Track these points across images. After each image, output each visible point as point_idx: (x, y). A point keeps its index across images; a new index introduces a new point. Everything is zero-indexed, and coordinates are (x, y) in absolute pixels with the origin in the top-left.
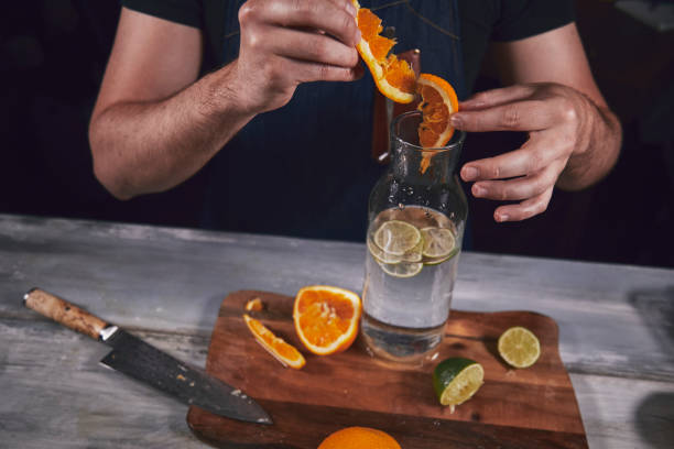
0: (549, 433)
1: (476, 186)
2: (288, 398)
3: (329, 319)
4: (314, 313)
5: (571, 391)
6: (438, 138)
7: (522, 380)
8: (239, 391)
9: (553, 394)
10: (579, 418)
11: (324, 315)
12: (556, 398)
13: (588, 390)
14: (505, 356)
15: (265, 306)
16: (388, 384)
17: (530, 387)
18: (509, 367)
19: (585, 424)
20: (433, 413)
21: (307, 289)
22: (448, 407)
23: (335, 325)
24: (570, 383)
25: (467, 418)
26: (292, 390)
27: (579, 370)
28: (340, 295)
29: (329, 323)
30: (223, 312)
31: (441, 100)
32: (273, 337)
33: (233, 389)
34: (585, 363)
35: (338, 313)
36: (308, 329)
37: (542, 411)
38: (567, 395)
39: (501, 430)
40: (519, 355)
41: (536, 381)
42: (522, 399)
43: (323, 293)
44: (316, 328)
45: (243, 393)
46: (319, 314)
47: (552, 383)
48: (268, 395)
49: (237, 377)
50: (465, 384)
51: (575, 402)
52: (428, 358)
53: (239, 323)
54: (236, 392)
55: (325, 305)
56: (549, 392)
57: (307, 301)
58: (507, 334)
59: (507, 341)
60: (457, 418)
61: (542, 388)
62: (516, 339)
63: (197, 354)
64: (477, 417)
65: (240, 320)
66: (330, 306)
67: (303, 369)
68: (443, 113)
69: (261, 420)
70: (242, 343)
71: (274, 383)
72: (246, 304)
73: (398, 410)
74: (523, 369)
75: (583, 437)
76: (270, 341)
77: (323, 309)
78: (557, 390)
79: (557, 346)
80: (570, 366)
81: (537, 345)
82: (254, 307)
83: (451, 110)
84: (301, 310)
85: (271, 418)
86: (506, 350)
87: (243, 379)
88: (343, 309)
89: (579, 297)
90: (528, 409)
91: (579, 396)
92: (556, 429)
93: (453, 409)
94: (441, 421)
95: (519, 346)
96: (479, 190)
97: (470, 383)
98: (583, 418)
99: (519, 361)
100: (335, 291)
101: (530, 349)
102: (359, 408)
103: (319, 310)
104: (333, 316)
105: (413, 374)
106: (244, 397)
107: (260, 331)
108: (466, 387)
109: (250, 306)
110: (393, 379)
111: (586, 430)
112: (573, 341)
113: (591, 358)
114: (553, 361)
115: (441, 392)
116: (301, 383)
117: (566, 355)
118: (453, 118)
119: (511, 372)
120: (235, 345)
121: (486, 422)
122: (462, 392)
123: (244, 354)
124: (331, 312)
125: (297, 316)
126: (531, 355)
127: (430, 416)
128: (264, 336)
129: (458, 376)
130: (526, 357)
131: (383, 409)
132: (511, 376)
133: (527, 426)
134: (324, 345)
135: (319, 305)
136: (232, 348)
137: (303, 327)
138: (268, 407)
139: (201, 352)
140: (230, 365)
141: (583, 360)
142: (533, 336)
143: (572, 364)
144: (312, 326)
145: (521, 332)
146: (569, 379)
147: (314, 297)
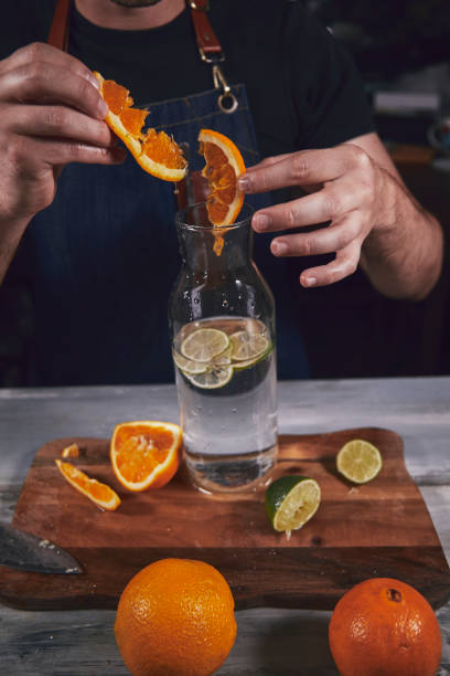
0: (401, 549)
1: (274, 242)
2: (104, 543)
3: (145, 451)
4: (130, 448)
5: (422, 502)
6: (228, 209)
7: (367, 497)
8: (46, 542)
9: (402, 507)
10: (433, 530)
11: (140, 448)
12: (405, 511)
13: (442, 502)
14: (346, 473)
15: (83, 452)
16: (217, 517)
17: (375, 503)
18: (351, 484)
19: (440, 537)
20: (267, 542)
21: (124, 425)
22: (284, 532)
23: (150, 456)
24: (420, 494)
25: (307, 543)
26: (109, 535)
27: (429, 482)
28: (162, 428)
29: (146, 455)
30: (37, 463)
31: (226, 160)
32: (86, 479)
33: (41, 540)
34: (436, 474)
35: (156, 445)
36: (124, 466)
37: (390, 527)
38: (418, 507)
39: (345, 553)
40: (361, 469)
41: (382, 496)
42: (367, 516)
43: (141, 428)
44: (132, 464)
45: (51, 543)
46: (135, 448)
47: (400, 496)
48: (80, 542)
49: (47, 528)
50: (300, 504)
51: (428, 513)
52: (261, 485)
53: (54, 472)
54: (44, 543)
55: (142, 438)
56: (396, 506)
57: (124, 436)
58: (345, 449)
59: (346, 457)
60: (296, 545)
61: (389, 503)
62: (355, 453)
63: (8, 510)
64: (318, 541)
65: (55, 468)
66: (147, 439)
67: (119, 510)
68: (229, 178)
69: (70, 570)
70: (55, 491)
71: (88, 529)
72: (62, 451)
73: (229, 544)
74: (366, 484)
75: (439, 549)
76: (83, 484)
77: (139, 442)
78: (405, 503)
79: (402, 459)
80: (419, 479)
81: (378, 456)
82: (70, 452)
83: (237, 173)
84: (117, 447)
85: (81, 566)
86: (346, 466)
87: (52, 529)
88: (162, 441)
89: (423, 411)
90: (374, 526)
91: (431, 509)
92: (407, 545)
93: (289, 534)
94: (277, 550)
95: (358, 461)
96: (278, 246)
97: (305, 503)
98: (438, 530)
99: (361, 476)
100: (155, 425)
101: (370, 461)
102: (184, 546)
103: (135, 444)
104: (150, 447)
105: (246, 504)
106: (52, 547)
107: (73, 474)
108: (301, 508)
109: (66, 453)
110: (222, 511)
111: (443, 544)
112: (420, 454)
113: (441, 468)
114: (399, 474)
115: (273, 516)
116: (118, 526)
117: (414, 469)
118: (241, 182)
119: (353, 490)
120: (48, 494)
121: (327, 546)
122: (297, 515)
123: (56, 502)
124: (148, 443)
125: (114, 454)
126: (371, 468)
127: (264, 546)
128: (76, 480)
129: (290, 495)
130: (366, 469)
131: (212, 544)
132: (354, 494)
133: (375, 544)
134: (142, 480)
135: (136, 439)
136: (43, 497)
137: (119, 465)
138: (78, 555)
139: (11, 508)
140: (39, 515)
141: (433, 471)
142: (373, 448)
143: (422, 477)
144: (128, 462)
145: (360, 444)
146: (418, 491)
147: (131, 431)
